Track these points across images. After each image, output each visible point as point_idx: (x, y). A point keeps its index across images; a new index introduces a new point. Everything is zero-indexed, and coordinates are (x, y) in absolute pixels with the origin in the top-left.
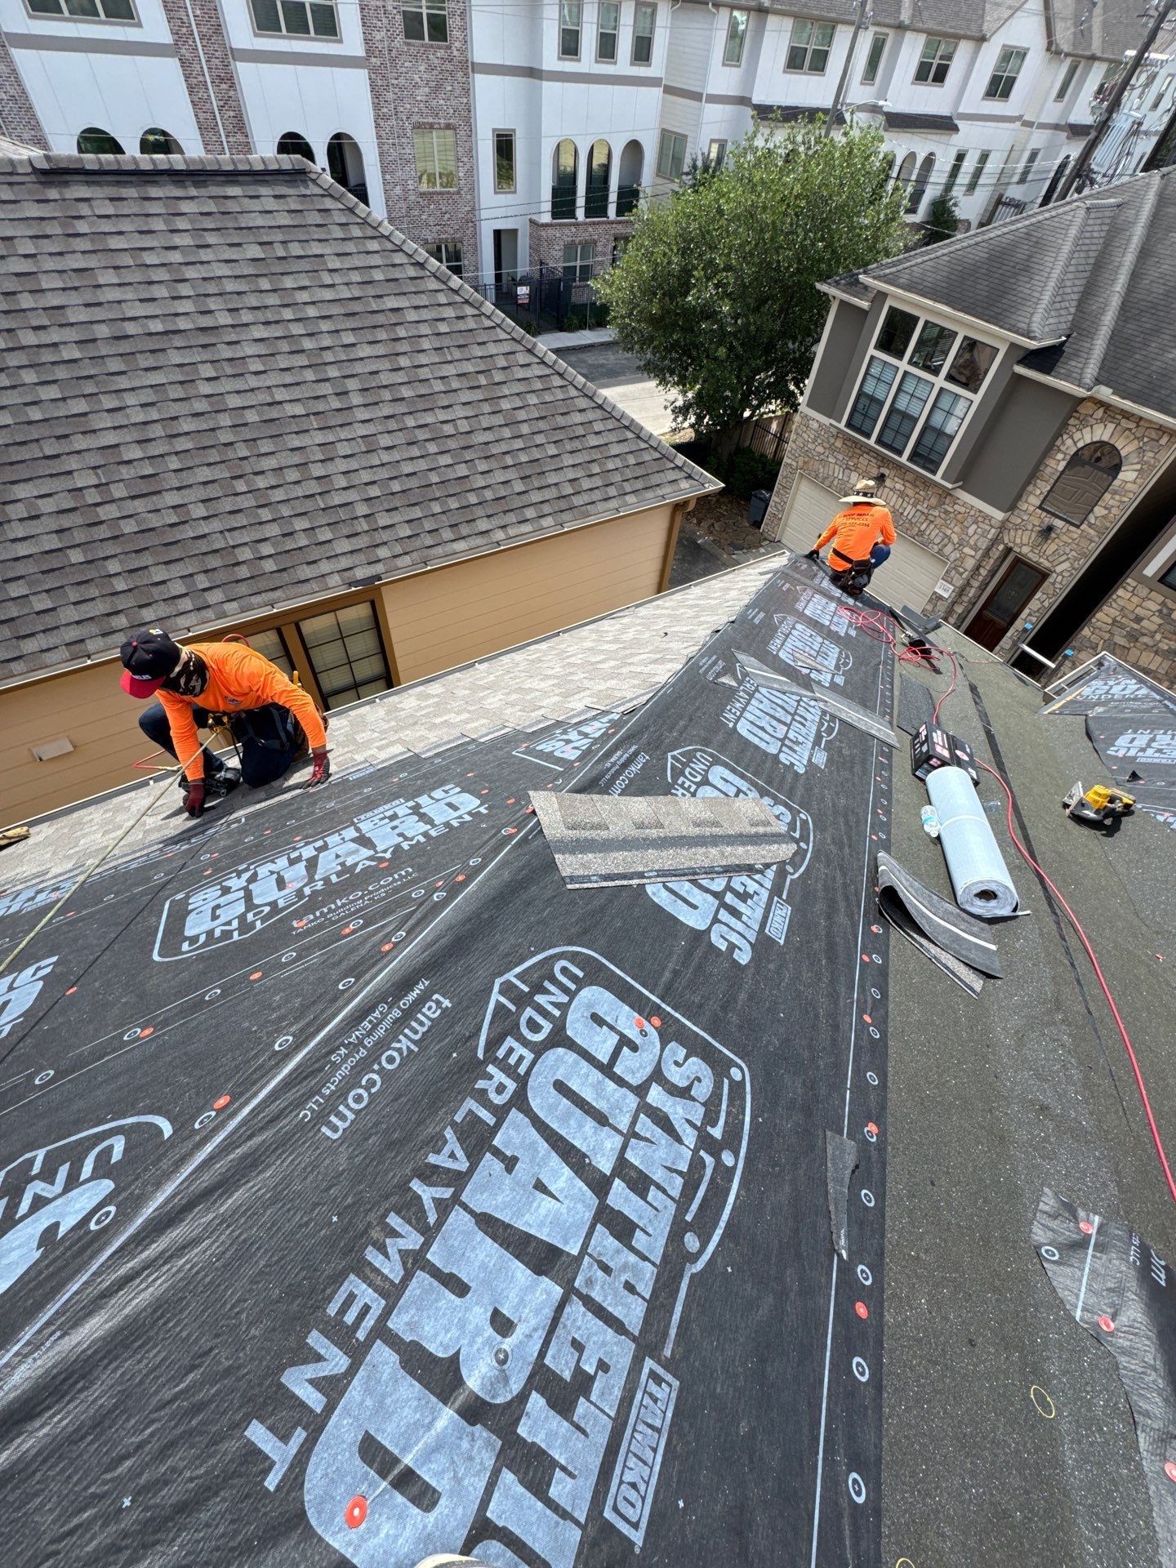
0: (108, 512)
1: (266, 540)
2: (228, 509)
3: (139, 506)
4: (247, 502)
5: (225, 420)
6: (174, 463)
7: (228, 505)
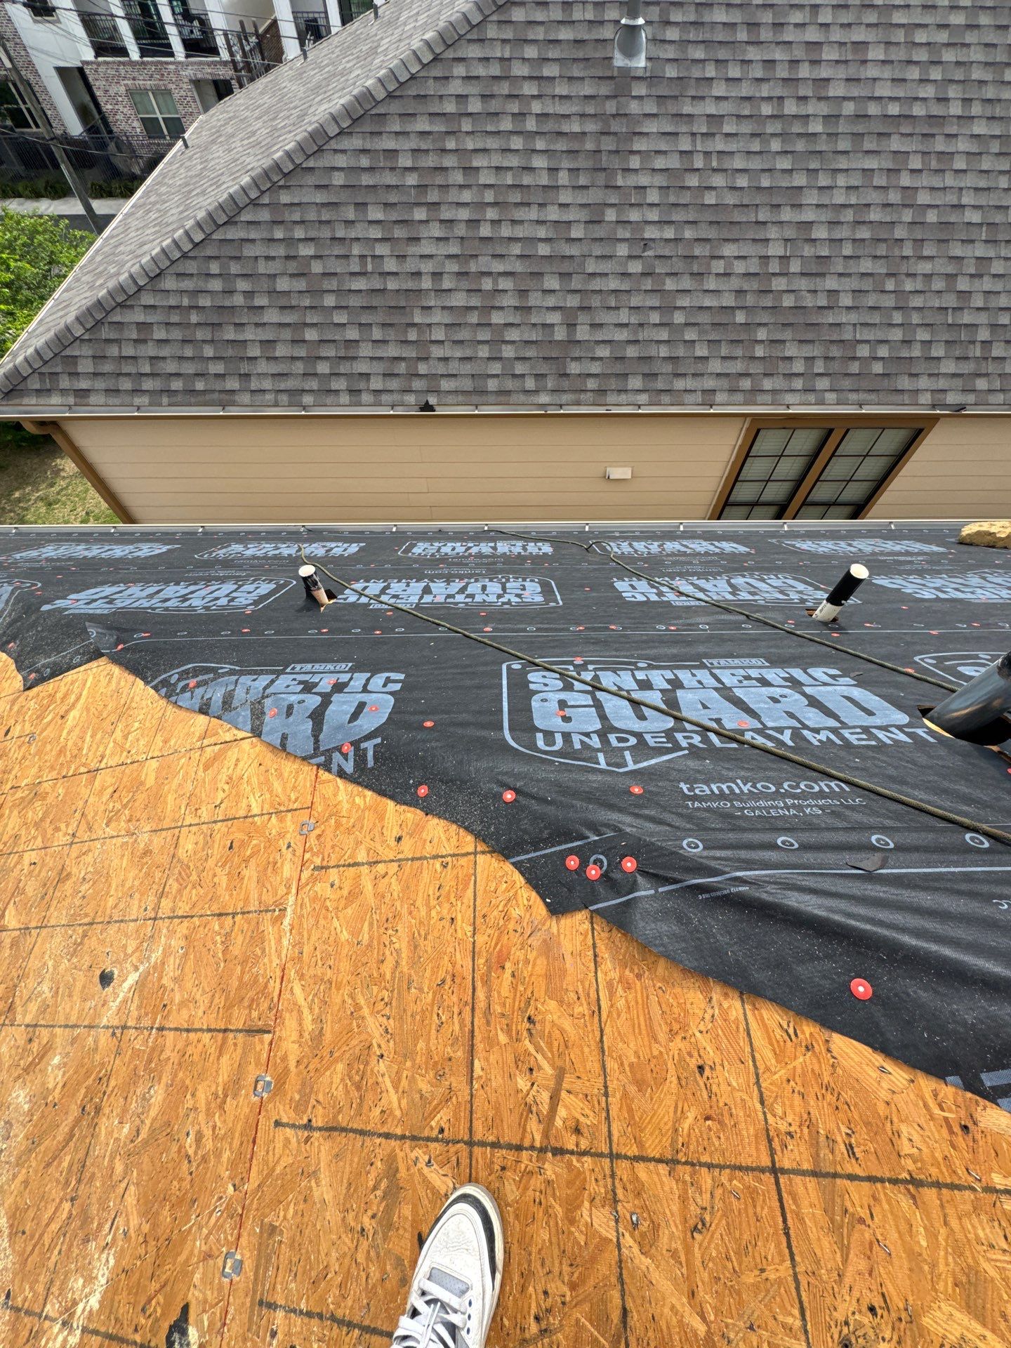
0: (779, 284)
1: (886, 342)
2: (870, 304)
3: (803, 284)
4: (889, 302)
5: (907, 216)
6: (847, 250)
7: (871, 300)
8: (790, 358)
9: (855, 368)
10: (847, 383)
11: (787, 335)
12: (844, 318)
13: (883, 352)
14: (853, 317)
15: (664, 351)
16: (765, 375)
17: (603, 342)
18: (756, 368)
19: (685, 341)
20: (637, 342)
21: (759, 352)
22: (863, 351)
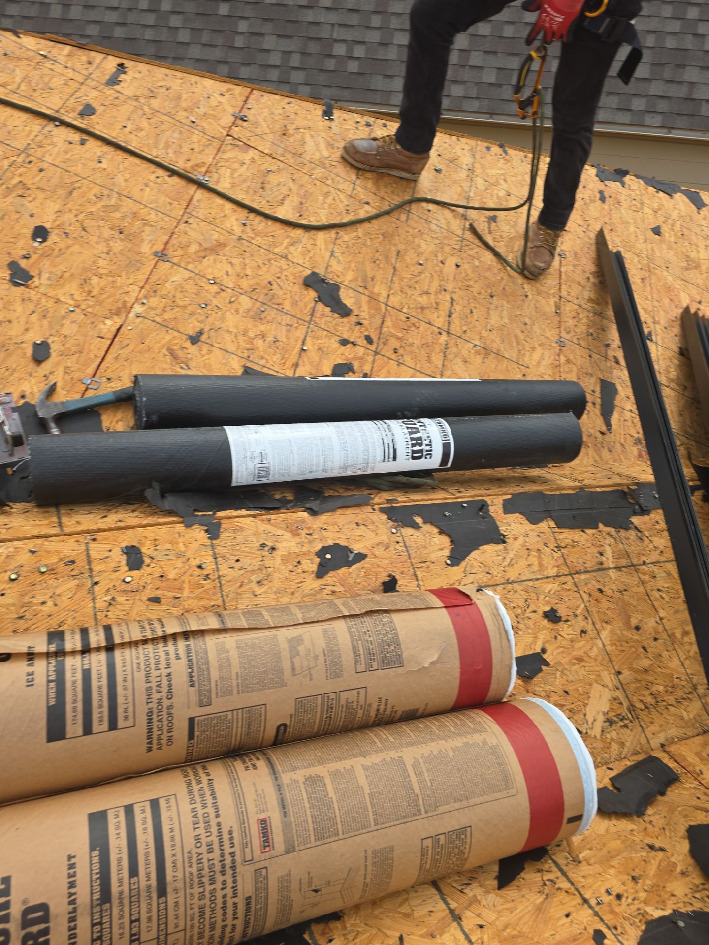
8: (268, 51)
9: (330, 64)
10: (322, 78)
11: (268, 28)
12: (322, 17)
13: (359, 51)
14: (333, 17)
15: (149, 35)
16: (243, 64)
17: (94, 22)
18: (234, 57)
19: (170, 27)
20: (124, 24)
21: (239, 42)
22: (340, 50)
